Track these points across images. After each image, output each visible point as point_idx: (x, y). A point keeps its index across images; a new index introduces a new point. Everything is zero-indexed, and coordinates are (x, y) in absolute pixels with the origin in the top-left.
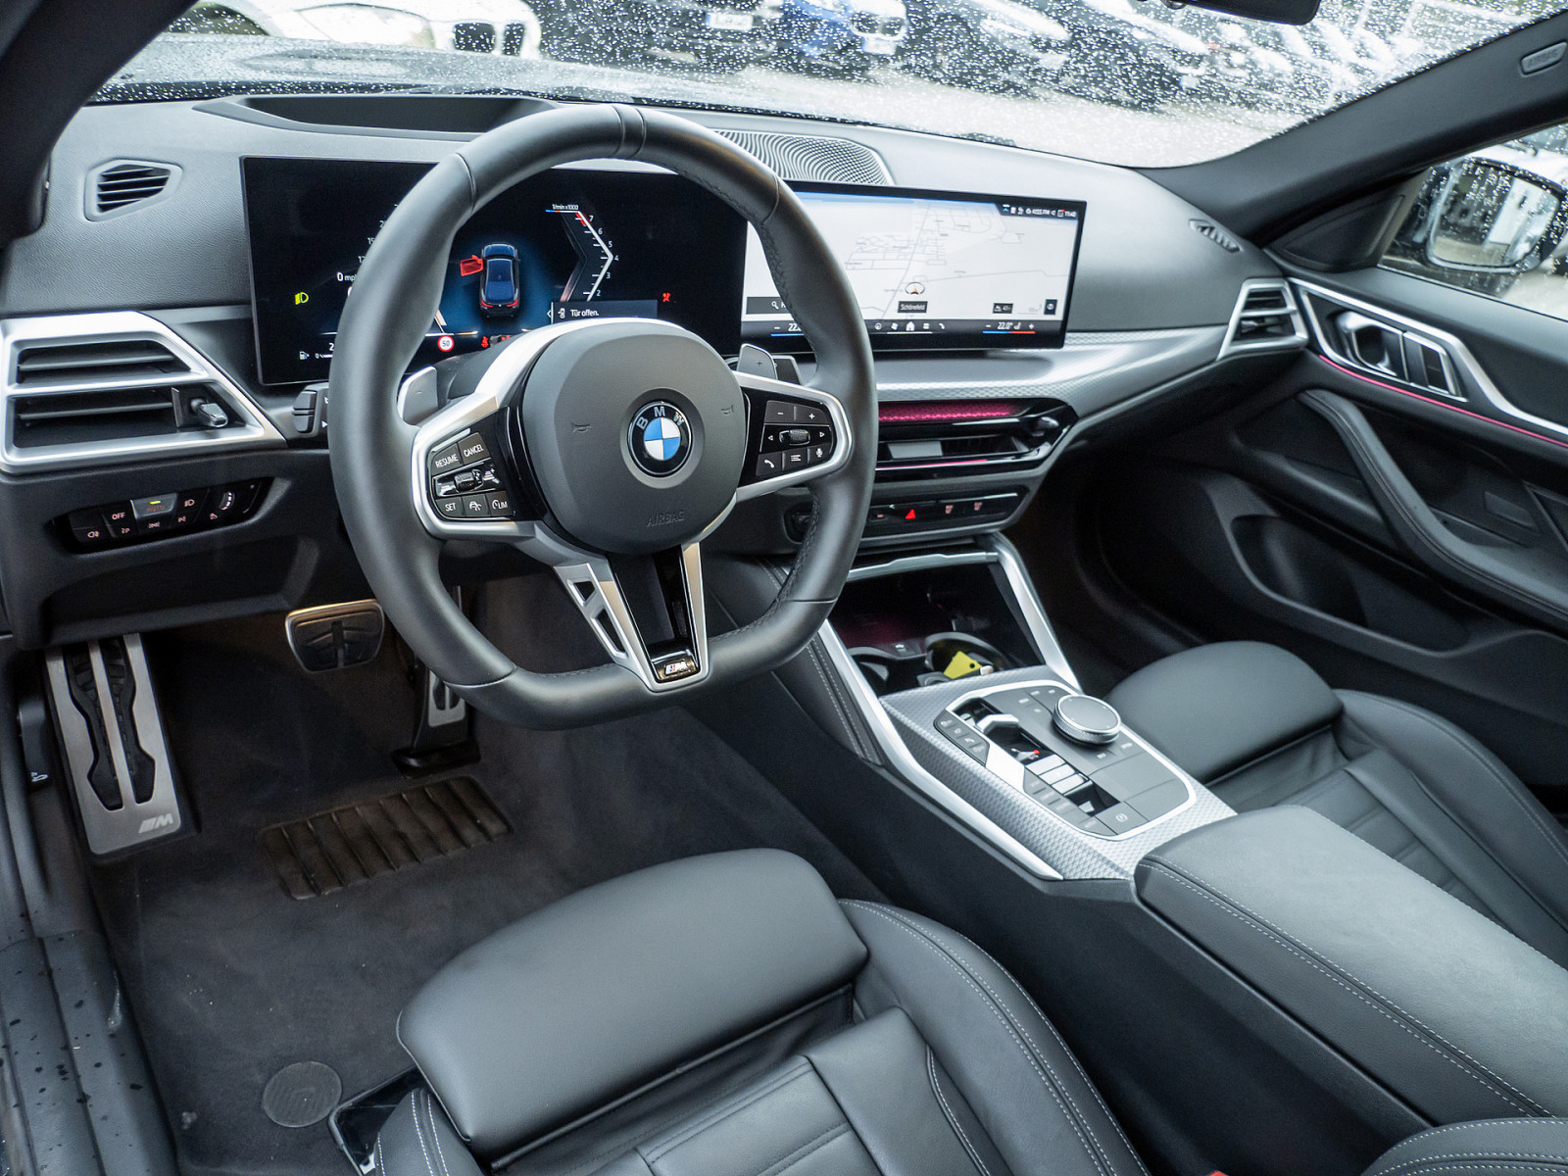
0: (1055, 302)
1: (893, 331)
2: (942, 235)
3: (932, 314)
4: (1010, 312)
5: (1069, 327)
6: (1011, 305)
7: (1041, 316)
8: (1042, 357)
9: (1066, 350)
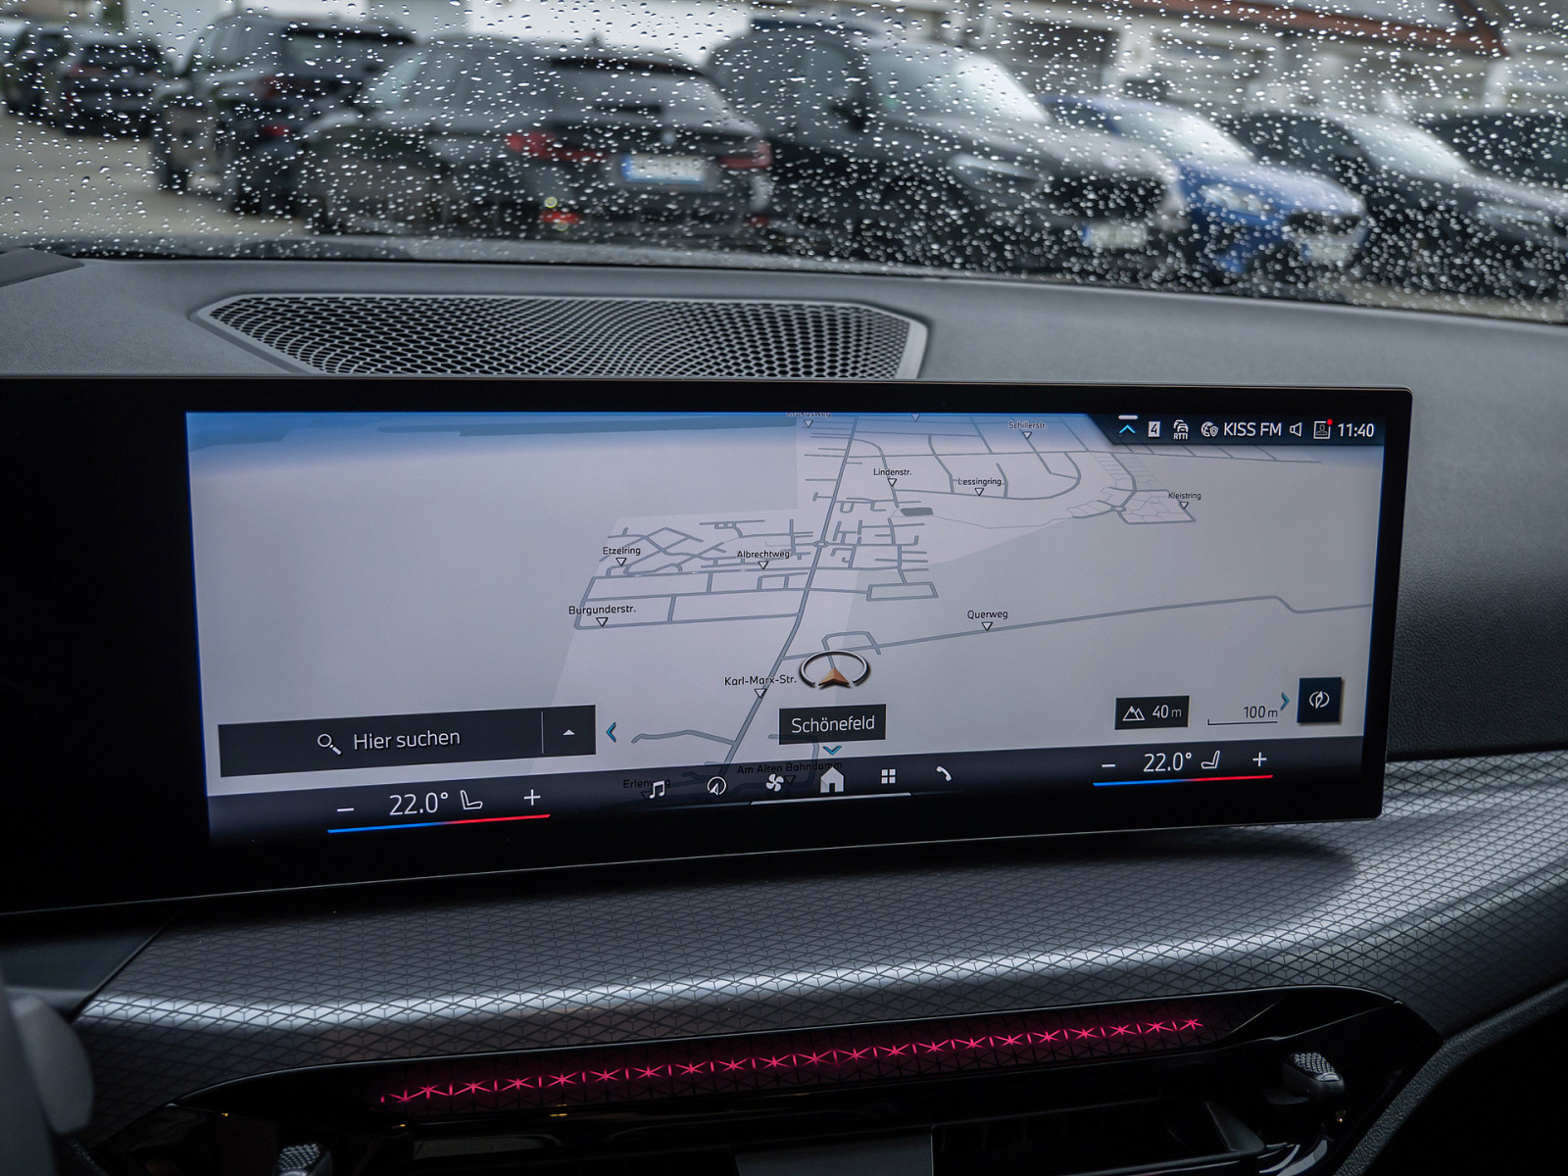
0: (1334, 686)
1: (771, 794)
2: (907, 512)
3: (899, 741)
4: (1182, 721)
5: (1390, 746)
6: (1182, 703)
7: (1287, 727)
8: (1313, 843)
9: (1396, 814)
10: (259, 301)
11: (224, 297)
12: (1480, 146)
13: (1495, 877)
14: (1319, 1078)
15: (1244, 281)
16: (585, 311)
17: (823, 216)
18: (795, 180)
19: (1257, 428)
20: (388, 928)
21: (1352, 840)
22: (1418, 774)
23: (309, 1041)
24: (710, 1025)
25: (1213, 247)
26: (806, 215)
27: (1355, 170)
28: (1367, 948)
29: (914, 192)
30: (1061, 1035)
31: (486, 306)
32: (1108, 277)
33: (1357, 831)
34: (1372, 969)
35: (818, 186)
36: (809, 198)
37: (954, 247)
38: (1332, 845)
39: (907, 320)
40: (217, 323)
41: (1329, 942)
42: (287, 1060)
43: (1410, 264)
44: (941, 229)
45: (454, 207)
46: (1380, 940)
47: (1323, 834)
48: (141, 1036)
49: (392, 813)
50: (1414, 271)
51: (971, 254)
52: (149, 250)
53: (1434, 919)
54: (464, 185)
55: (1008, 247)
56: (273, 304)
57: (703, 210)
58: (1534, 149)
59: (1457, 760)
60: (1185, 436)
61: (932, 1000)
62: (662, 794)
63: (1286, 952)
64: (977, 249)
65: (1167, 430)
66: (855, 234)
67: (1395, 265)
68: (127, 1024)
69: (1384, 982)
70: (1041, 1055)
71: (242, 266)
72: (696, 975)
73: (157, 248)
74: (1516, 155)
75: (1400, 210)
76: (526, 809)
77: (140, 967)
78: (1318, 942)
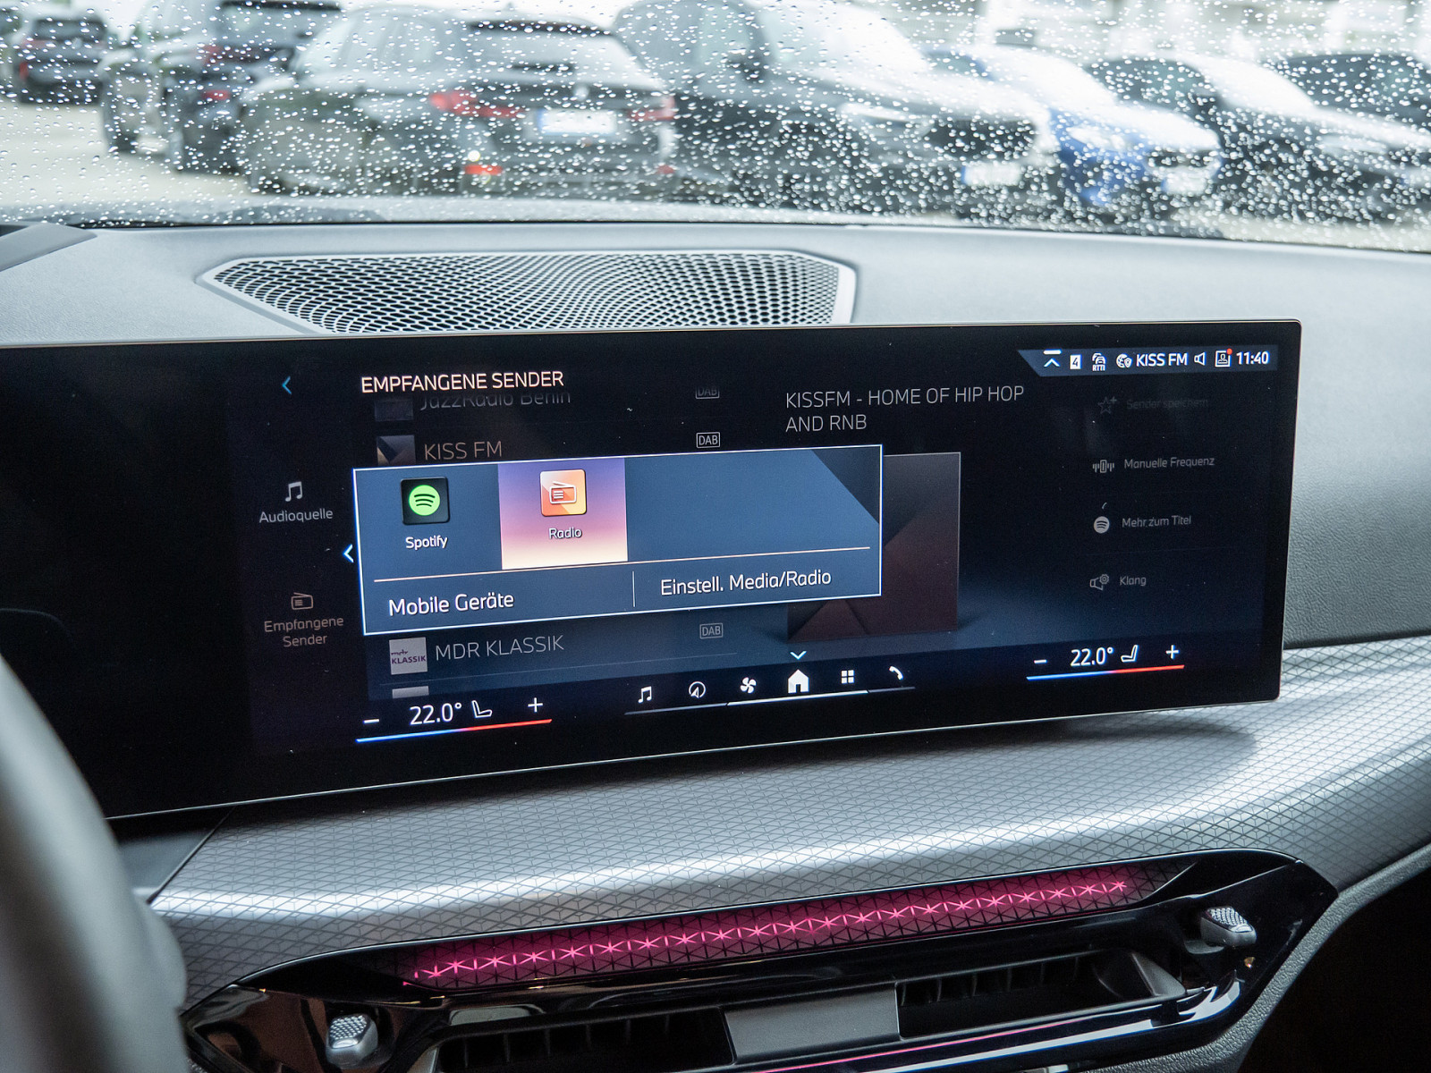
8: (1220, 724)
9: (1292, 696)
10: (256, 264)
11: (224, 262)
12: (1346, 96)
13: (1379, 749)
14: (1233, 929)
15: (1134, 221)
16: (548, 265)
17: (757, 173)
18: (733, 141)
19: (1166, 358)
20: (413, 824)
21: (1253, 720)
22: (1308, 660)
23: (353, 926)
24: (703, 900)
25: (1106, 191)
26: (742, 172)
27: (1235, 120)
28: (1272, 815)
29: (840, 149)
30: (1006, 900)
31: (460, 263)
32: (1011, 220)
33: (1257, 712)
34: (1276, 833)
35: (753, 146)
36: (745, 157)
37: (874, 197)
38: (1236, 725)
39: (836, 265)
40: (221, 285)
41: (1238, 811)
42: (335, 943)
43: (1282, 202)
44: (862, 181)
45: (426, 174)
46: (1282, 808)
47: (1228, 716)
48: (204, 926)
49: (413, 723)
50: (1285, 209)
51: (889, 203)
52: (150, 218)
53: (1329, 788)
54: (435, 153)
55: (922, 196)
56: (269, 266)
57: (648, 170)
58: (1394, 98)
59: (1342, 647)
60: (1103, 368)
61: (895, 873)
62: (649, 698)
63: (1201, 820)
64: (894, 198)
65: (1087, 362)
66: (785, 188)
67: (1267, 204)
68: (191, 916)
69: (1286, 844)
70: (988, 918)
71: (236, 232)
72: (688, 857)
73: (158, 218)
74: (1378, 103)
75: (1274, 154)
76: (530, 715)
77: (198, 866)
78: (1229, 811)
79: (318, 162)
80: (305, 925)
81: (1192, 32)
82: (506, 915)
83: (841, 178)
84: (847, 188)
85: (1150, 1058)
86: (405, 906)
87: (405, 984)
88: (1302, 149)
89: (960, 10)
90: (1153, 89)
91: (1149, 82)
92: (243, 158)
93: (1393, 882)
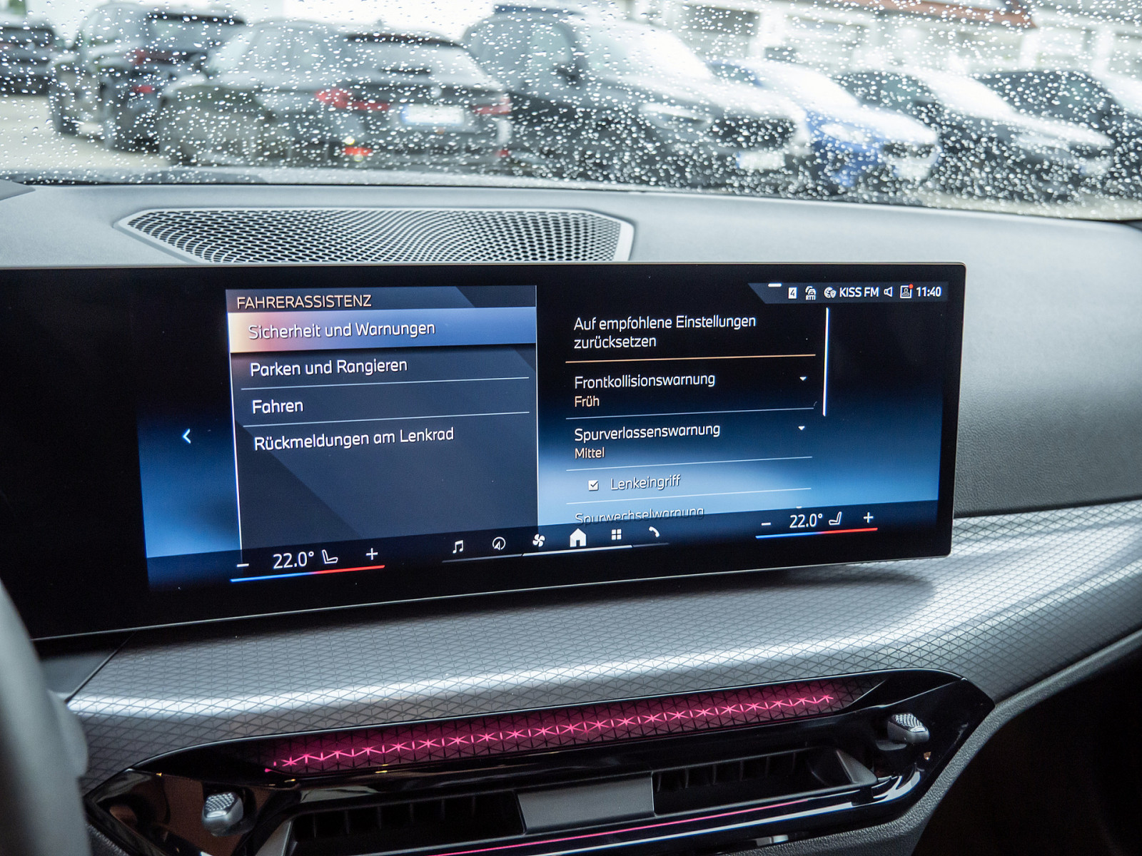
1: (536, 549)
5: (956, 507)
8: (906, 574)
9: (962, 554)
10: (162, 214)
11: (137, 211)
13: (1027, 594)
14: (912, 730)
15: (853, 192)
16: (393, 218)
17: (558, 149)
18: (539, 124)
19: (862, 291)
20: (274, 646)
21: (931, 571)
22: (975, 526)
23: (225, 723)
24: (499, 705)
25: (830, 168)
26: (546, 148)
27: (927, 113)
28: (943, 643)
29: (622, 132)
30: (738, 708)
31: (323, 215)
32: (758, 190)
33: (935, 565)
34: (946, 656)
35: (554, 128)
36: (549, 136)
37: (651, 170)
38: (918, 575)
39: (619, 221)
40: (133, 230)
41: (917, 639)
42: (210, 736)
43: (966, 178)
44: (641, 157)
45: (298, 146)
46: (951, 637)
47: (912, 568)
48: (107, 723)
49: (275, 567)
50: (969, 183)
51: (662, 175)
52: (79, 178)
53: (987, 623)
54: (305, 130)
55: (688, 170)
56: (172, 216)
57: (473, 146)
58: (1047, 98)
59: (1001, 516)
60: (814, 297)
61: (649, 685)
62: (461, 550)
63: (888, 646)
64: (666, 171)
65: (802, 293)
66: (581, 162)
67: (956, 179)
68: (97, 715)
69: (954, 666)
70: (724, 722)
71: (147, 189)
72: (489, 672)
73: (85, 177)
74: (1036, 103)
75: (958, 141)
76: (368, 562)
77: (104, 677)
78: (910, 639)
79: (212, 135)
80: (187, 722)
81: (891, 45)
82: (345, 715)
83: (624, 155)
84: (630, 163)
85: (849, 831)
86: (266, 708)
87: (267, 770)
88: (980, 137)
89: (711, 25)
90: (863, 89)
91: (860, 83)
92: (152, 131)
93: (1040, 697)
